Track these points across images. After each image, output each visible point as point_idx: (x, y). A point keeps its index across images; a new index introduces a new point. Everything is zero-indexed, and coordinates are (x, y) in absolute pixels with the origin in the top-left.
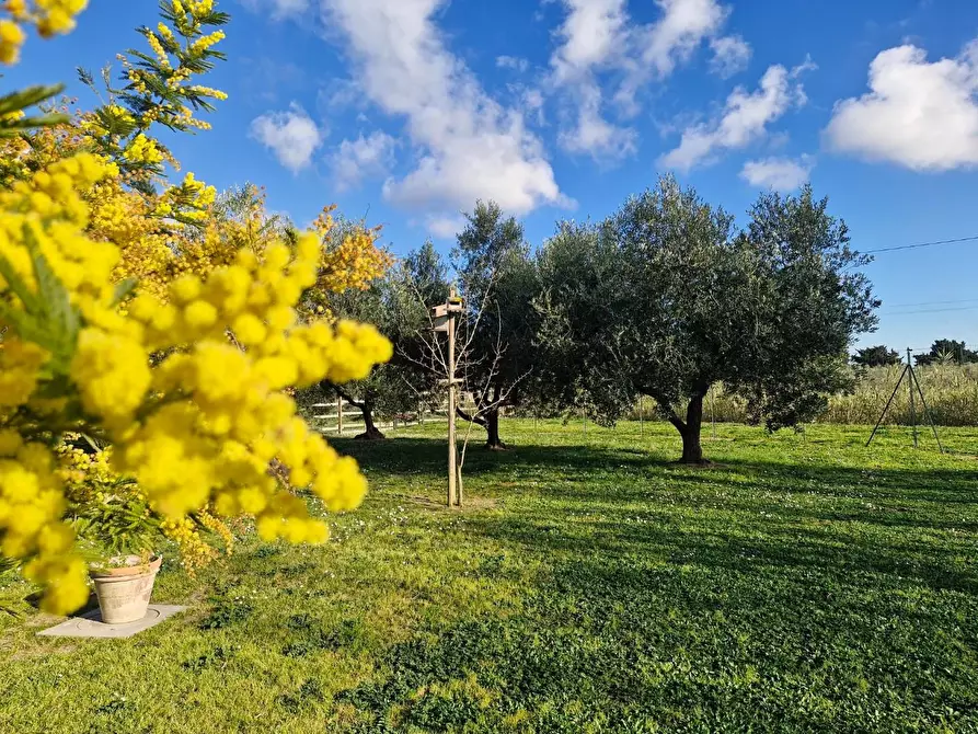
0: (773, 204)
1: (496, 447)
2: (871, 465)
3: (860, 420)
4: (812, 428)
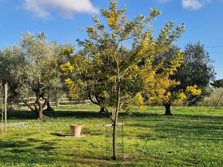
0: (190, 45)
1: (104, 112)
2: (214, 115)
3: (212, 106)
4: (198, 108)
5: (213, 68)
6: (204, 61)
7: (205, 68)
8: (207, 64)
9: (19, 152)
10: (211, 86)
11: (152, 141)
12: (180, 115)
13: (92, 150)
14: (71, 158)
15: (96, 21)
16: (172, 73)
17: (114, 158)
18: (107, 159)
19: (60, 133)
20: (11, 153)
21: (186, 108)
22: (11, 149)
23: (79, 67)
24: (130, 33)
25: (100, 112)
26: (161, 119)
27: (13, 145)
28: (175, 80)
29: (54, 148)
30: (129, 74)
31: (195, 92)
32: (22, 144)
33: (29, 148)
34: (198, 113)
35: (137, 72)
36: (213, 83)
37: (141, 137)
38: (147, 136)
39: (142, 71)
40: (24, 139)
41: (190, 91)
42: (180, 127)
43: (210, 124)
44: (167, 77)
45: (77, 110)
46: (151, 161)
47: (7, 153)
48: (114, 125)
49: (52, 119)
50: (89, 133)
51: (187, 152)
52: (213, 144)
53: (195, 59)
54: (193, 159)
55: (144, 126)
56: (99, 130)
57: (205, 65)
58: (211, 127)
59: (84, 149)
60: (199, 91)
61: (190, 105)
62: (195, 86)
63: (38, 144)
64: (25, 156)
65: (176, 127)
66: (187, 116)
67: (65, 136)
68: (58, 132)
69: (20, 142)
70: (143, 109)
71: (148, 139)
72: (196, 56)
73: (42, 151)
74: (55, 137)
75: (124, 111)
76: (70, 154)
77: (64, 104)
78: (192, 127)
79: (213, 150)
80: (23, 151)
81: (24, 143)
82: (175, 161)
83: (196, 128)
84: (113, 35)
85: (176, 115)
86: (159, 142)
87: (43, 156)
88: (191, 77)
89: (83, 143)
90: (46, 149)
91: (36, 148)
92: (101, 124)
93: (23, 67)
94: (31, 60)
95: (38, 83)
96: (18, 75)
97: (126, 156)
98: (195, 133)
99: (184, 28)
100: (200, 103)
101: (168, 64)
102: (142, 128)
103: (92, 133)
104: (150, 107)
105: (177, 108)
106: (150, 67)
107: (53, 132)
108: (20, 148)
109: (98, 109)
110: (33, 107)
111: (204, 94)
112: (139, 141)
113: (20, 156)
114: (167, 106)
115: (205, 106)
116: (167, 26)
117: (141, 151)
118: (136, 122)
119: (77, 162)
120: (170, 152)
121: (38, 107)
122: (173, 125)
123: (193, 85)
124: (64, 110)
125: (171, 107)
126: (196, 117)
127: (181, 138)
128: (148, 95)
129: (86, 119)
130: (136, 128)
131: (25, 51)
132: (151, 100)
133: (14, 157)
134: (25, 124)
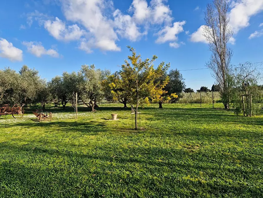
0: (172, 71)
2: (185, 108)
3: (184, 103)
4: (176, 104)
5: (184, 83)
6: (179, 79)
7: (180, 83)
8: (181, 81)
9: (88, 127)
10: (183, 92)
11: (153, 121)
12: (167, 108)
13: (125, 126)
14: (115, 129)
15: (126, 62)
16: (164, 87)
17: (136, 129)
18: (132, 130)
19: (106, 118)
20: (84, 128)
21: (170, 104)
22: (83, 126)
23: (118, 85)
24: (143, 67)
25: (124, 107)
26: (157, 110)
27: (84, 124)
28: (165, 91)
29: (105, 125)
30: (143, 88)
31: (175, 96)
32: (88, 123)
33: (92, 125)
34: (176, 107)
35: (147, 87)
36: (185, 90)
37: (148, 119)
38: (150, 119)
39: (149, 86)
40: (88, 121)
41: (173, 96)
42: (167, 114)
43: (183, 113)
44: (161, 89)
45: (111, 106)
46: (154, 130)
47: (82, 128)
48: (136, 113)
49: (99, 111)
50: (121, 118)
51: (171, 125)
52: (184, 122)
53: (175, 78)
54: (174, 129)
55: (149, 114)
56: (126, 117)
57: (180, 81)
58: (183, 114)
59: (120, 125)
60: (177, 96)
61: (172, 103)
62: (175, 93)
63: (97, 124)
64: (92, 129)
65: (165, 114)
66: (171, 109)
67: (108, 119)
68: (105, 118)
69: (87, 123)
70: (149, 105)
71: (151, 120)
72: (175, 76)
73: (100, 127)
74: (104, 120)
75: (140, 106)
76: (114, 127)
77: (103, 103)
78: (173, 114)
79: (184, 125)
80: (90, 127)
81: (89, 123)
82: (165, 130)
83: (175, 114)
84: (134, 68)
85: (165, 108)
86: (157, 121)
87: (101, 129)
88: (173, 88)
89: (119, 122)
90: (101, 125)
91: (96, 125)
92: (126, 114)
93: (83, 84)
94: (86, 79)
95: (92, 92)
96: (80, 88)
97: (141, 128)
98: (174, 117)
99: (170, 65)
100: (177, 102)
101: (162, 83)
102: (148, 115)
103: (122, 118)
104: (153, 104)
105: (165, 104)
106: (153, 84)
107: (102, 118)
108: (88, 126)
109: (123, 105)
110: (88, 105)
111: (180, 97)
112: (147, 121)
113: (89, 129)
114: (160, 103)
115: (180, 103)
116: (161, 64)
117: (149, 126)
118: (144, 112)
119: (119, 131)
120: (163, 126)
121: (91, 105)
122: (163, 113)
123: (174, 93)
124: (104, 106)
125: (162, 104)
126: (176, 109)
127: (168, 119)
128: (152, 98)
129: (117, 111)
130: (145, 115)
131: (84, 75)
132: (154, 101)
133: (87, 130)
134: (86, 114)
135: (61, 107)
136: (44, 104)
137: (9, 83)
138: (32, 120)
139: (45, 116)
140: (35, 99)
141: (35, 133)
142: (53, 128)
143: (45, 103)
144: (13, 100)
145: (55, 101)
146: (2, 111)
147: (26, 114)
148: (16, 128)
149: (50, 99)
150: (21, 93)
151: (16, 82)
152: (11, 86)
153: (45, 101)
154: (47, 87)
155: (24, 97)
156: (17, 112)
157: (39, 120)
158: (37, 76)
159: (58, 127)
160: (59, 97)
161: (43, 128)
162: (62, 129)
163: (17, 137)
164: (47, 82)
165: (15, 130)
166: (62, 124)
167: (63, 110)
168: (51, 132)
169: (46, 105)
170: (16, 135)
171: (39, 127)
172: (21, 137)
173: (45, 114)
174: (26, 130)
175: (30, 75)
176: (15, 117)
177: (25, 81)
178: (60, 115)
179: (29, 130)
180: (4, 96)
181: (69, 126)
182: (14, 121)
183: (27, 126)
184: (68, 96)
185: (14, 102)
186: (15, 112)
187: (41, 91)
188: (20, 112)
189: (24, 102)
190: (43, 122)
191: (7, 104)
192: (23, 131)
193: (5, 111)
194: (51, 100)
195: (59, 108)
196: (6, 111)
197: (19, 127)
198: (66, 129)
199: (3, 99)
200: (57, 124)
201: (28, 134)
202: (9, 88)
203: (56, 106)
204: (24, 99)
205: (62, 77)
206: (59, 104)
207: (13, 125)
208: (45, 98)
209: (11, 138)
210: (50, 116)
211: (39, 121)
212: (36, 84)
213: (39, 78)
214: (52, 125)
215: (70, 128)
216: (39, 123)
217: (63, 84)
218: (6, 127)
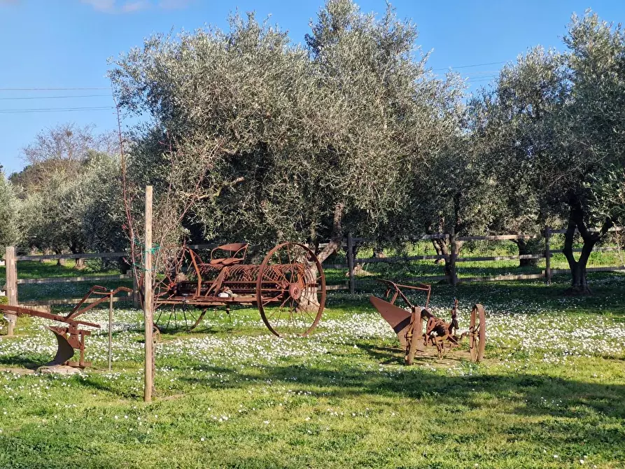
135: (562, 273)
136: (453, 245)
137: (247, 112)
138: (368, 348)
139: (440, 331)
140: (390, 215)
141: (368, 441)
142: (481, 413)
143: (460, 243)
144: (270, 220)
145: (523, 228)
146: (209, 286)
147: (339, 313)
148: (266, 394)
149: (492, 218)
150: (314, 173)
151: (289, 105)
152: (261, 130)
153: (459, 228)
154: (466, 133)
155: (330, 198)
156: (287, 294)
157: (407, 353)
158: (404, 61)
159: (518, 411)
160: (550, 204)
161: (421, 408)
162: (538, 429)
163: (262, 454)
164: (469, 97)
165: (261, 403)
166: (549, 395)
167: (567, 292)
168: (463, 439)
169: (466, 254)
170: (261, 437)
171: (398, 400)
172: (283, 451)
173: (442, 314)
174: (318, 413)
175: (364, 58)
176: (273, 324)
177: (337, 97)
178: (542, 326)
179: (334, 411)
180: (225, 191)
181: (594, 415)
182: (268, 348)
183: (330, 389)
184: (600, 193)
185: (274, 232)
186: (273, 295)
187: (431, 161)
188: (310, 298)
189: (327, 232)
190: (428, 367)
191: (237, 239)
192: (304, 415)
193: (223, 284)
194: (496, 222)
195: (546, 278)
196: (230, 286)
197: (285, 391)
198: (567, 429)
199: (219, 213)
200: (512, 393)
201: (325, 438)
202: (249, 141)
203: (526, 265)
204: (333, 216)
205: (565, 58)
206: (547, 254)
207: (256, 372)
208: (457, 209)
209: (230, 452)
210: (477, 333)
211: (407, 363)
212: (401, 111)
213: (416, 72)
214: (481, 396)
215: (600, 425)
216: (402, 376)
217: (572, 110)
218: (217, 384)
